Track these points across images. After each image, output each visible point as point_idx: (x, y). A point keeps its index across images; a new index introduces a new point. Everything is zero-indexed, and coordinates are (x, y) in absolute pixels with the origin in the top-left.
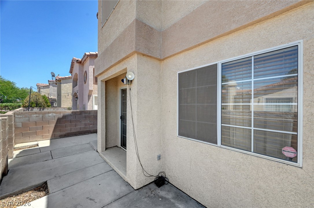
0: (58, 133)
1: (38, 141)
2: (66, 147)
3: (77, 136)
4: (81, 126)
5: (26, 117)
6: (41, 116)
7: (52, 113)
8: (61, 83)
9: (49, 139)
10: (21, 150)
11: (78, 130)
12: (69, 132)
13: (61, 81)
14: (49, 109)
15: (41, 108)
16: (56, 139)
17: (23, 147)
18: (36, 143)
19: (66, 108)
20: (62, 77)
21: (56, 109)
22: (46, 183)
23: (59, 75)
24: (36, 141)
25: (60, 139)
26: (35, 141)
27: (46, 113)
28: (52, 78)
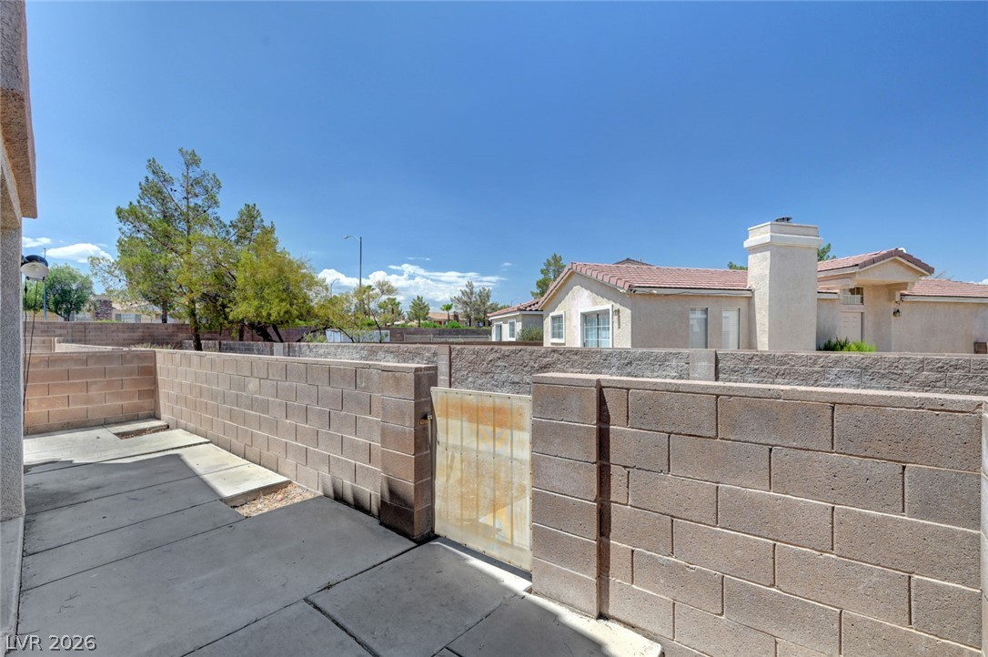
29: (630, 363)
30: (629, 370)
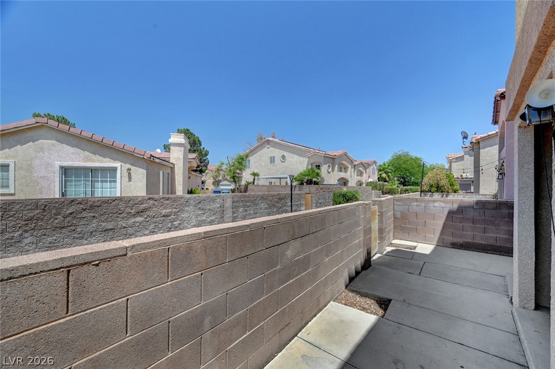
0: (449, 239)
1: (419, 243)
2: (451, 266)
3: (488, 253)
4: (498, 235)
5: (405, 205)
6: (423, 205)
7: (439, 202)
8: (479, 148)
9: (434, 245)
10: (394, 248)
11: (491, 242)
12: (470, 241)
13: (481, 144)
14: (456, 196)
15: (444, 194)
16: (445, 247)
17: (400, 245)
18: (414, 244)
19: (489, 195)
20: (482, 136)
21: (468, 197)
22: (390, 301)
23: (475, 134)
24: (417, 242)
25: (451, 249)
26: (414, 242)
27: (429, 201)
28: (463, 142)
29: (200, 202)
30: (199, 206)
